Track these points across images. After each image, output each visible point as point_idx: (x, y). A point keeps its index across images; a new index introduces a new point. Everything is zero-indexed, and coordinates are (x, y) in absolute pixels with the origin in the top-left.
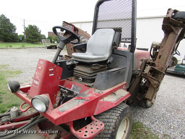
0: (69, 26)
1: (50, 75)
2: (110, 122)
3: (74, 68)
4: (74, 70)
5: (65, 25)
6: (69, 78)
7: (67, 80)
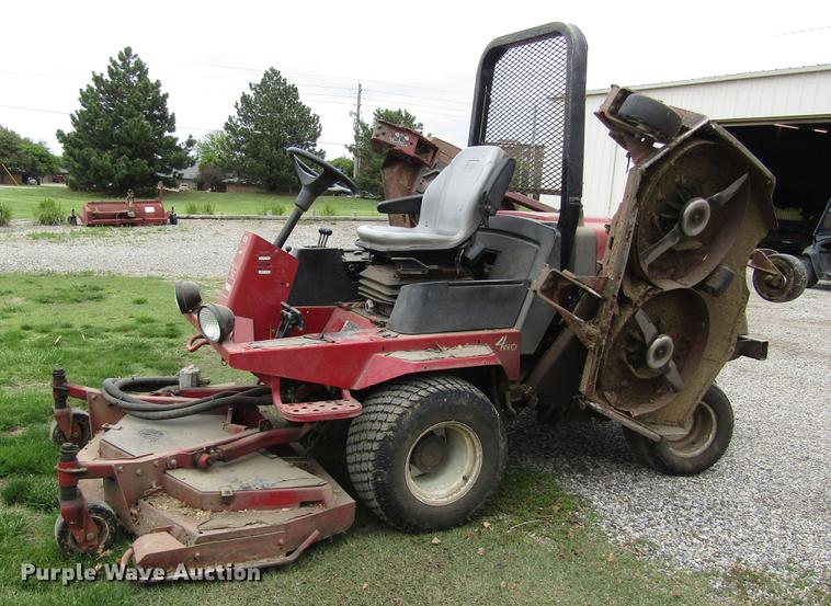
0: (397, 134)
1: (260, 272)
2: (387, 413)
3: (361, 273)
4: (362, 277)
5: (384, 134)
6: (346, 304)
7: (338, 309)
